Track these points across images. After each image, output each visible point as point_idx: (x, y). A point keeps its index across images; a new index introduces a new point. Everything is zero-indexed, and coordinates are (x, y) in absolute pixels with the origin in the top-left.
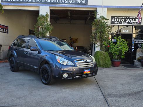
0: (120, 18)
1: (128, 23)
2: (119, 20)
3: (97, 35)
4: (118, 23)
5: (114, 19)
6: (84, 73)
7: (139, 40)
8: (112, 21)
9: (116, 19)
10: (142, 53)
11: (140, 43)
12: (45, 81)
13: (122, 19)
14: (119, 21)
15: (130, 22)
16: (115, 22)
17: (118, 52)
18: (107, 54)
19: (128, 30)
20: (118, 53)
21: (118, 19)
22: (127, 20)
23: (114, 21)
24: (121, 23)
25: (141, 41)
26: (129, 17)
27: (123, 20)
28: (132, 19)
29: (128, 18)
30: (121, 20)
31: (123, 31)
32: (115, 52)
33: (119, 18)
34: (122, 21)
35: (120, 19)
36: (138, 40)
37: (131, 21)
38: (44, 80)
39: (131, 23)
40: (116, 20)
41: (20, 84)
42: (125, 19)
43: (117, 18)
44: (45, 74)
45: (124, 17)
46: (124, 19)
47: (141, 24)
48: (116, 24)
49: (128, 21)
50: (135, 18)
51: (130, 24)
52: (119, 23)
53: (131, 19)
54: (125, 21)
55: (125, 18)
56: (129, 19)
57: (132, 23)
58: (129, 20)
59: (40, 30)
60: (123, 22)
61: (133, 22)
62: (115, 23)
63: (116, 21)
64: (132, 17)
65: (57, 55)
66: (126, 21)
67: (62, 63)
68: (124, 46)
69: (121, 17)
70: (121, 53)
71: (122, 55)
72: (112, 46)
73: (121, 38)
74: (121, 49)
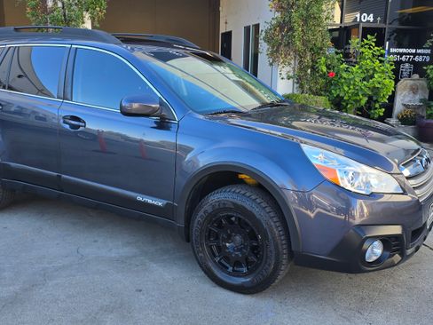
7: (404, 50)
10: (411, 95)
11: (406, 62)
12: (236, 274)
18: (328, 102)
19: (371, 15)
20: (364, 101)
25: (409, 54)
36: (401, 50)
70: (375, 98)
71: (377, 106)
72: (344, 75)
73: (374, 44)
74: (377, 85)
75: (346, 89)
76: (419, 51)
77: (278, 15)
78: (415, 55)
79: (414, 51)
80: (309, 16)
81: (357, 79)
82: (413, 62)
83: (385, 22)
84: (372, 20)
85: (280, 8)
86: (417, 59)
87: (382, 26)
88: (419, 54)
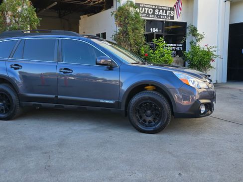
0: (147, 8)
1: (158, 15)
2: (145, 10)
4: (144, 17)
7: (172, 45)
9: (141, 8)
11: (172, 50)
13: (149, 8)
14: (146, 12)
15: (161, 15)
16: (140, 13)
19: (157, 29)
21: (143, 9)
22: (156, 11)
23: (138, 12)
25: (174, 47)
26: (158, 6)
27: (151, 11)
28: (163, 10)
29: (158, 9)
30: (148, 10)
31: (151, 29)
33: (145, 7)
34: (149, 13)
35: (147, 9)
36: (170, 45)
38: (143, 124)
42: (154, 9)
43: (142, 7)
45: (152, 7)
47: (174, 19)
50: (166, 8)
51: (160, 18)
52: (146, 16)
53: (161, 11)
54: (154, 13)
55: (153, 7)
57: (163, 17)
58: (159, 12)
60: (151, 14)
61: (165, 16)
63: (141, 11)
66: (156, 13)
69: (148, 6)
72: (152, 55)
76: (178, 45)
78: (176, 47)
79: (175, 45)
81: (158, 57)
82: (176, 50)
83: (163, 32)
84: (157, 31)
85: (120, 25)
86: (177, 49)
87: (162, 34)
88: (178, 47)
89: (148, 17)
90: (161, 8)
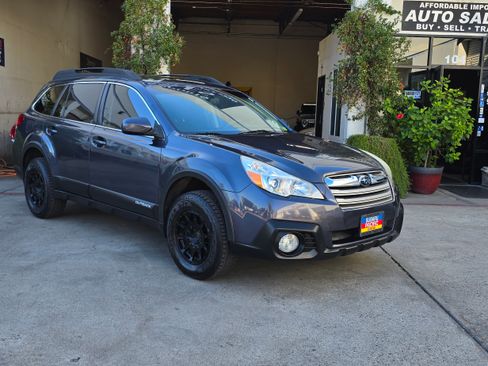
0: (438, 9)
1: (466, 26)
2: (432, 16)
3: (355, 71)
4: (428, 30)
5: (413, 12)
6: (363, 231)
8: (407, 20)
9: (421, 12)
12: (194, 262)
13: (444, 10)
14: (435, 20)
15: (475, 23)
16: (418, 22)
17: (435, 138)
18: (396, 145)
20: (435, 144)
21: (428, 12)
22: (462, 15)
23: (415, 20)
24: (442, 30)
26: (469, 4)
27: (447, 17)
28: (482, 12)
29: (469, 10)
30: (440, 16)
31: (448, 58)
32: (426, 137)
33: (433, 9)
34: (444, 20)
35: (437, 13)
37: (479, 22)
38: (186, 257)
39: (477, 27)
40: (424, 17)
41: (87, 279)
42: (457, 13)
43: (425, 10)
44: (192, 233)
45: (451, 6)
46: (451, 14)
48: (422, 30)
49: (467, 19)
51: (474, 30)
52: (435, 29)
53: (478, 14)
54: (455, 21)
55: (456, 7)
56: (473, 13)
57: (483, 28)
58: (471, 17)
59: (133, 51)
60: (449, 24)
61: (486, 25)
62: (418, 26)
63: (420, 19)
64: (481, 7)
65: (245, 154)
66: (461, 21)
67: (271, 190)
68: (458, 114)
69: (441, 6)
70: (448, 141)
71: (451, 149)
72: (413, 117)
73: (447, 86)
74: (449, 128)
75: (414, 131)
77: (349, 57)
80: (377, 58)
84: (463, 61)
87: (478, 68)
89: (439, 30)
90: (476, 7)
